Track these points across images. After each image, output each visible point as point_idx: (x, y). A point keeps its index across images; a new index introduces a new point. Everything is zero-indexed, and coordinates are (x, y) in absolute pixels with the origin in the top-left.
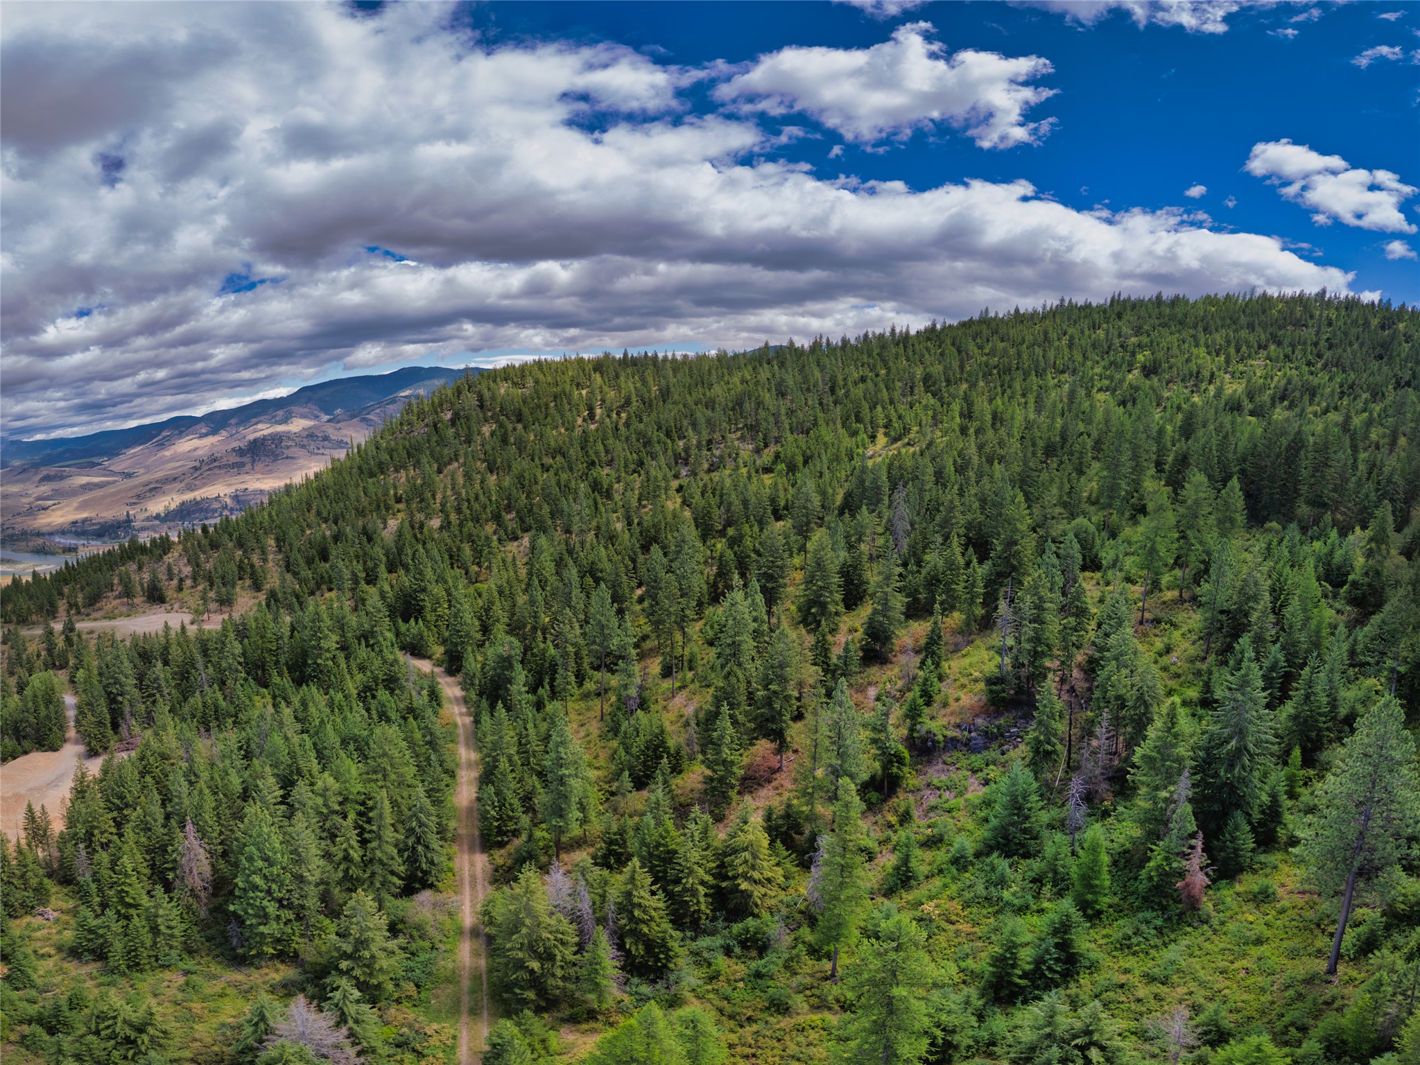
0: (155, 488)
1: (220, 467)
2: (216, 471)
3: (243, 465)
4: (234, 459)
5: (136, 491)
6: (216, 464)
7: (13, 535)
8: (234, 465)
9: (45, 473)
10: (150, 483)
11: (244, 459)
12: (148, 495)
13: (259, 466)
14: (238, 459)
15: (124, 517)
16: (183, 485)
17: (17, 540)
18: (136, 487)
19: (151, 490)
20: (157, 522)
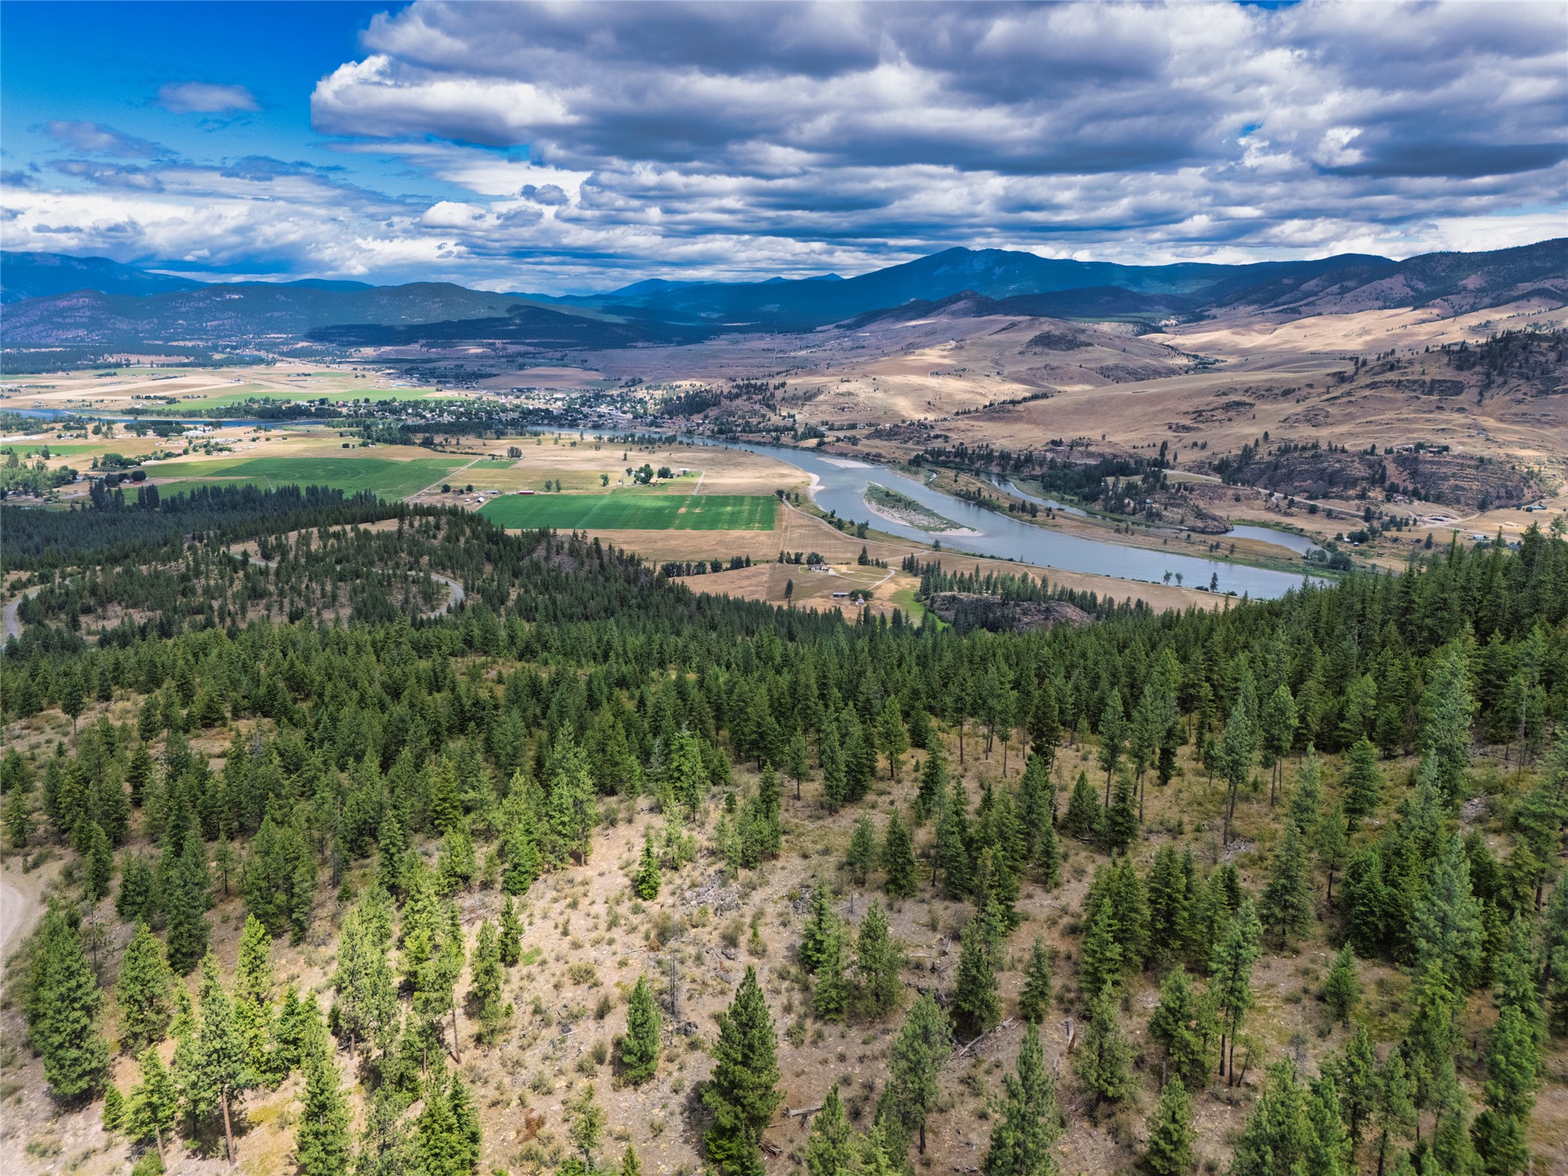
0: (1239, 404)
1: (1398, 385)
2: (1387, 393)
3: (1457, 388)
4: (1438, 371)
5: (1198, 403)
6: (1392, 376)
7: (940, 452)
8: (1433, 387)
9: (1046, 328)
10: (1233, 390)
11: (1464, 377)
12: (1219, 415)
13: (1497, 399)
14: (1450, 374)
15: (1153, 454)
16: (1300, 408)
17: (945, 465)
18: (1200, 393)
19: (1228, 407)
20: (1216, 479)
